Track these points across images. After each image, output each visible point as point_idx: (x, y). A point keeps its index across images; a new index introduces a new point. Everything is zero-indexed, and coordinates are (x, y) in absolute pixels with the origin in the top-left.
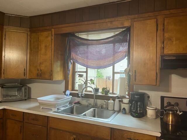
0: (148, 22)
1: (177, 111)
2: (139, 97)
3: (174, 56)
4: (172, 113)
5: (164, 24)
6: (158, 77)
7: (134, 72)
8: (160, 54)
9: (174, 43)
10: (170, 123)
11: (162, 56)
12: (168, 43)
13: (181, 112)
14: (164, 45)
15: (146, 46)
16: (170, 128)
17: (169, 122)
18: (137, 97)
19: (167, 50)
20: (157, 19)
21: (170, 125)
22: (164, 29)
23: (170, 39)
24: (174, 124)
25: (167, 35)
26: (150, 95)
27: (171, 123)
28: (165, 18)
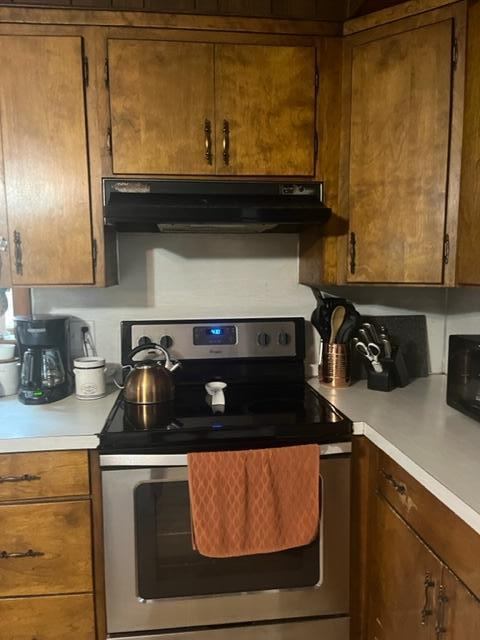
0: (51, 43)
1: (163, 362)
2: (43, 330)
3: (143, 183)
4: (148, 370)
5: (107, 64)
6: (98, 255)
7: (12, 238)
8: (103, 172)
9: (143, 135)
10: (144, 402)
11: (108, 182)
12: (126, 135)
13: (174, 363)
14: (113, 143)
15: (52, 138)
16: (145, 415)
17: (141, 400)
18: (38, 330)
19: (121, 162)
20: (83, 39)
21: (144, 407)
22: (107, 81)
23: (128, 121)
24: (154, 401)
25: (119, 105)
26: (90, 324)
27: (147, 400)
28: (110, 41)
